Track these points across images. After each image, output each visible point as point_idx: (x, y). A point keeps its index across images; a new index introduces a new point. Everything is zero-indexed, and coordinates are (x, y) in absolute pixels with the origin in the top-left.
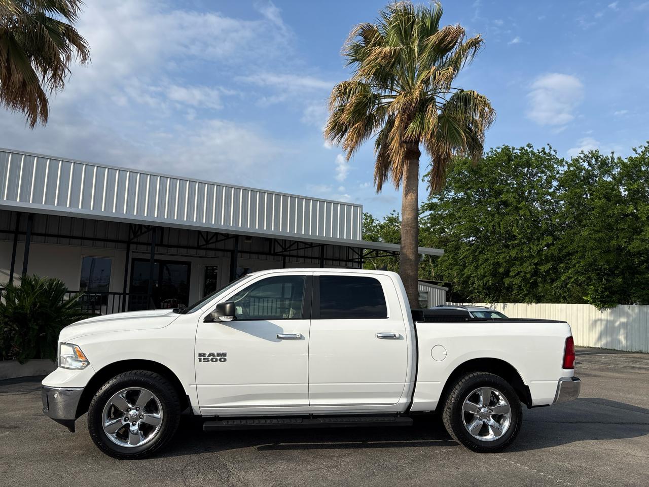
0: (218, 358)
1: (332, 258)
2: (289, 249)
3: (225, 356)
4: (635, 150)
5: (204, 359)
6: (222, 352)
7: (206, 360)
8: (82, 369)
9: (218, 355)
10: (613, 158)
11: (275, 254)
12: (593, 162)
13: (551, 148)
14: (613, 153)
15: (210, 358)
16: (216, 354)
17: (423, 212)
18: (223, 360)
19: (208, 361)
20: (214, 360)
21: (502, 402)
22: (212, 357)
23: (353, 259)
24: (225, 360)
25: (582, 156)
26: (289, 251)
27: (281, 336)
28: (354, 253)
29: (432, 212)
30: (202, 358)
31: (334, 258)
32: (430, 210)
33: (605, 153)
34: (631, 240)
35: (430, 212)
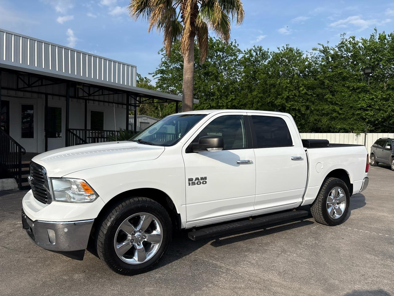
0: (202, 181)
1: (117, 102)
2: (93, 95)
3: (206, 179)
4: (279, 48)
5: (192, 183)
6: (203, 176)
7: (194, 184)
8: (92, 202)
9: (202, 179)
10: (268, 52)
11: (79, 98)
12: (258, 53)
13: (236, 42)
14: (268, 49)
15: (196, 182)
16: (200, 179)
17: (157, 75)
18: (204, 183)
19: (195, 184)
20: (199, 183)
21: (341, 195)
22: (197, 181)
23: (131, 104)
24: (206, 182)
25: (254, 48)
26: (92, 96)
27: (239, 161)
28: (132, 98)
29: (162, 75)
30: (191, 182)
31: (119, 103)
32: (161, 74)
33: (265, 49)
34: (276, 98)
35: (161, 75)
